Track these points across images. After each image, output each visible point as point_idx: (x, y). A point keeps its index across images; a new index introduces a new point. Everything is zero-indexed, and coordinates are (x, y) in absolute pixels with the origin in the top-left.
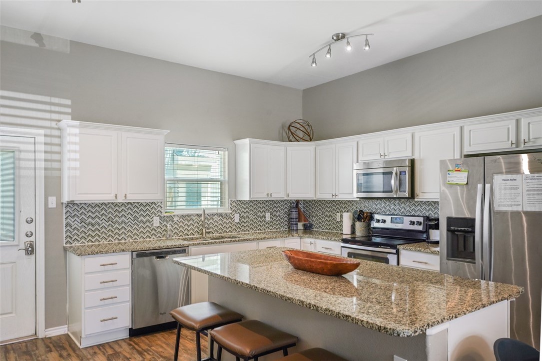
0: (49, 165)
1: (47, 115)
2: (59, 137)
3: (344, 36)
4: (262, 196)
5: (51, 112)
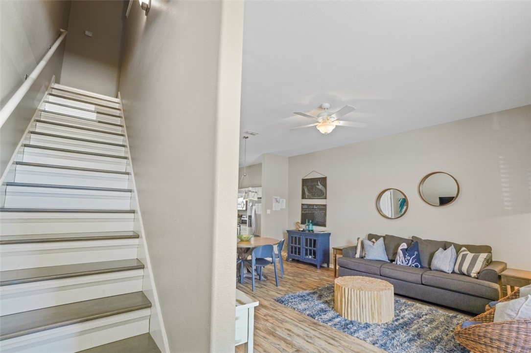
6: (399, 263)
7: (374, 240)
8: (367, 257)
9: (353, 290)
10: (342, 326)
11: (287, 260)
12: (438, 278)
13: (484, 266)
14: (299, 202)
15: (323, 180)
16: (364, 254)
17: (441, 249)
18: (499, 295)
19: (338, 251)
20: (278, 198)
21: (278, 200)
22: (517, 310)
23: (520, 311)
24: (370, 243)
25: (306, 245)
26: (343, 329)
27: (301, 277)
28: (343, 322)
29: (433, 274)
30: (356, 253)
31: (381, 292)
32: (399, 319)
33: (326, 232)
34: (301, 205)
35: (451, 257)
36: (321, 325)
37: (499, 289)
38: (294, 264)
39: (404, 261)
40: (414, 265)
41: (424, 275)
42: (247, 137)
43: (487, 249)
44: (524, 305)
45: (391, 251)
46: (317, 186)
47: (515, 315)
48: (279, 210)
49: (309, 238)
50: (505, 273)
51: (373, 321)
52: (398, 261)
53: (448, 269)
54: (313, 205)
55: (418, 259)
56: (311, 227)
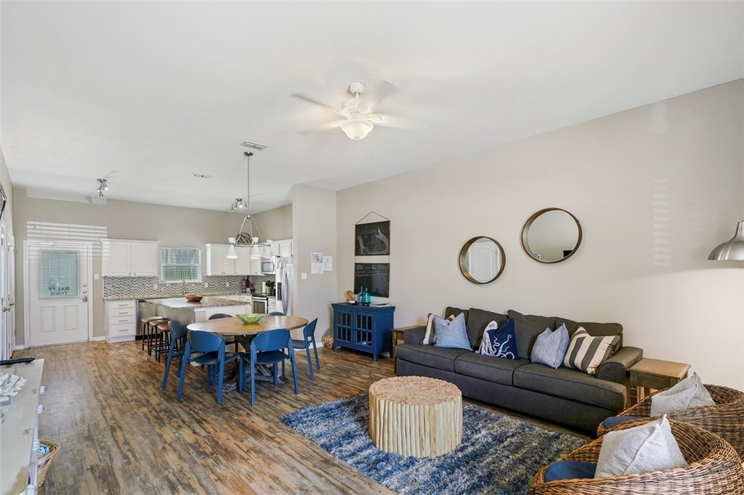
0: (95, 254)
1: (94, 235)
2: (100, 245)
3: (241, 200)
4: (220, 273)
5: (96, 233)
6: (483, 352)
7: (452, 317)
8: (438, 345)
9: (391, 403)
10: (369, 465)
11: (333, 349)
12: (537, 377)
13: (607, 356)
14: (352, 260)
15: (385, 226)
16: (435, 339)
17: (548, 330)
18: (623, 403)
19: (399, 334)
20: (320, 254)
21: (320, 258)
22: (634, 451)
23: (639, 453)
24: (445, 322)
25: (359, 327)
26: (369, 471)
27: (342, 376)
28: (374, 457)
29: (529, 371)
30: (424, 338)
31: (436, 406)
32: (467, 447)
33: (389, 306)
34: (354, 265)
35: (561, 343)
36: (334, 465)
37: (625, 394)
38: (343, 354)
39: (491, 349)
40: (505, 356)
41: (516, 373)
42: (251, 154)
43: (615, 329)
44: (646, 444)
45: (476, 335)
46: (377, 236)
47: (629, 460)
48: (322, 273)
49: (362, 314)
50: (637, 367)
51: (421, 453)
52: (483, 350)
53: (554, 361)
54: (371, 265)
55: (513, 346)
56: (367, 298)
